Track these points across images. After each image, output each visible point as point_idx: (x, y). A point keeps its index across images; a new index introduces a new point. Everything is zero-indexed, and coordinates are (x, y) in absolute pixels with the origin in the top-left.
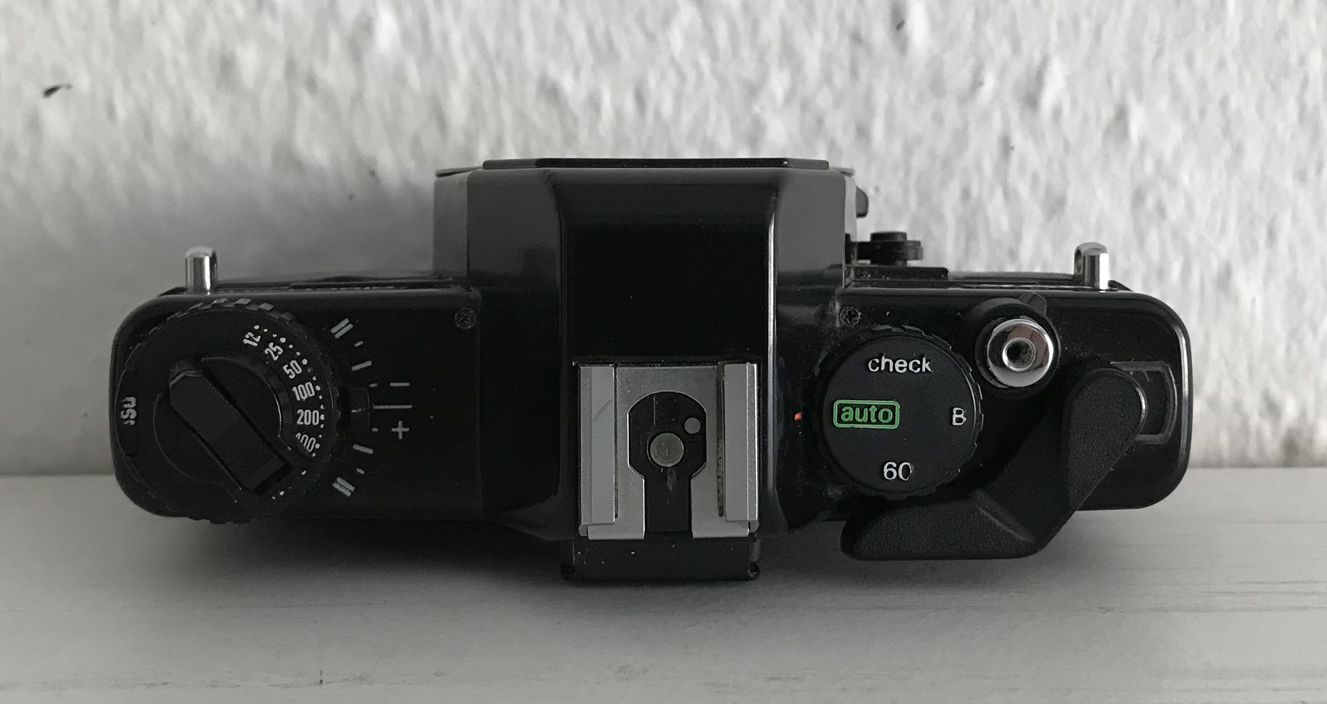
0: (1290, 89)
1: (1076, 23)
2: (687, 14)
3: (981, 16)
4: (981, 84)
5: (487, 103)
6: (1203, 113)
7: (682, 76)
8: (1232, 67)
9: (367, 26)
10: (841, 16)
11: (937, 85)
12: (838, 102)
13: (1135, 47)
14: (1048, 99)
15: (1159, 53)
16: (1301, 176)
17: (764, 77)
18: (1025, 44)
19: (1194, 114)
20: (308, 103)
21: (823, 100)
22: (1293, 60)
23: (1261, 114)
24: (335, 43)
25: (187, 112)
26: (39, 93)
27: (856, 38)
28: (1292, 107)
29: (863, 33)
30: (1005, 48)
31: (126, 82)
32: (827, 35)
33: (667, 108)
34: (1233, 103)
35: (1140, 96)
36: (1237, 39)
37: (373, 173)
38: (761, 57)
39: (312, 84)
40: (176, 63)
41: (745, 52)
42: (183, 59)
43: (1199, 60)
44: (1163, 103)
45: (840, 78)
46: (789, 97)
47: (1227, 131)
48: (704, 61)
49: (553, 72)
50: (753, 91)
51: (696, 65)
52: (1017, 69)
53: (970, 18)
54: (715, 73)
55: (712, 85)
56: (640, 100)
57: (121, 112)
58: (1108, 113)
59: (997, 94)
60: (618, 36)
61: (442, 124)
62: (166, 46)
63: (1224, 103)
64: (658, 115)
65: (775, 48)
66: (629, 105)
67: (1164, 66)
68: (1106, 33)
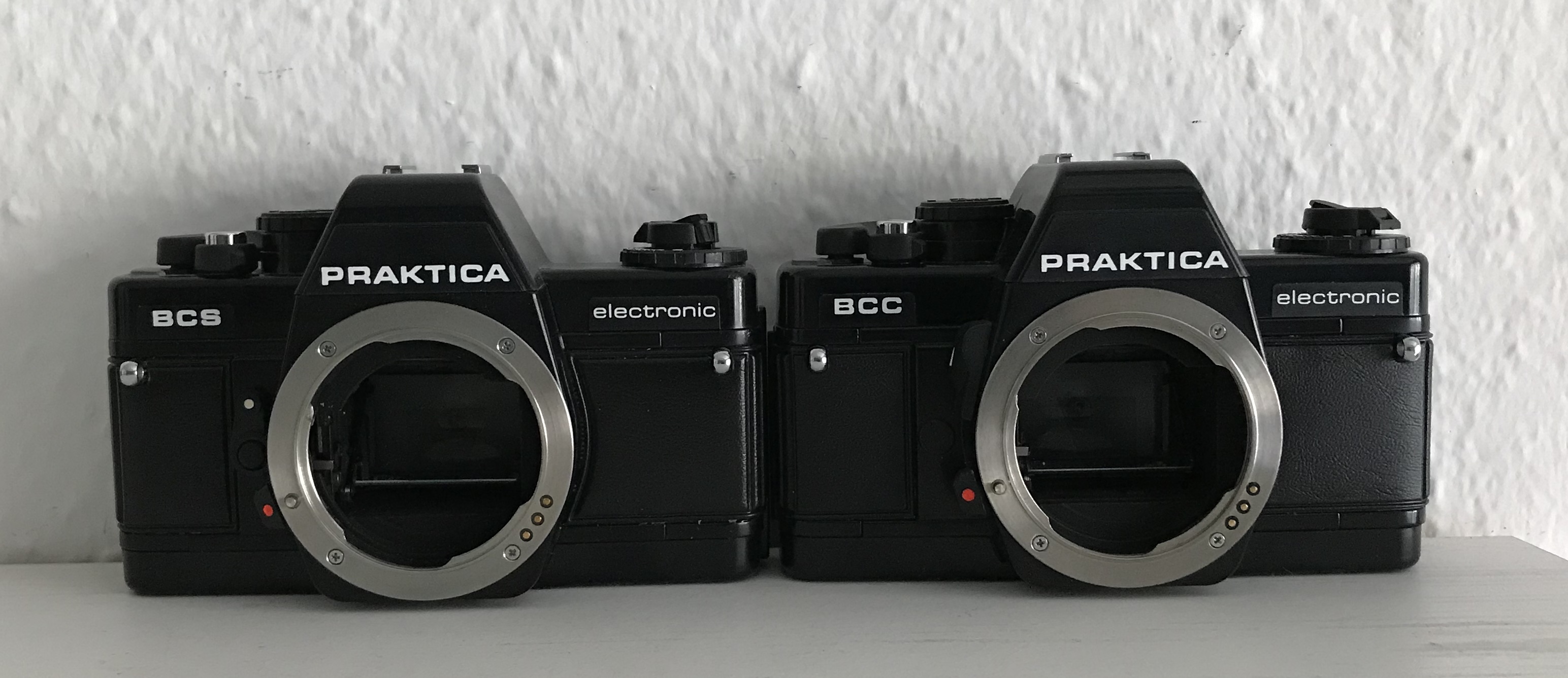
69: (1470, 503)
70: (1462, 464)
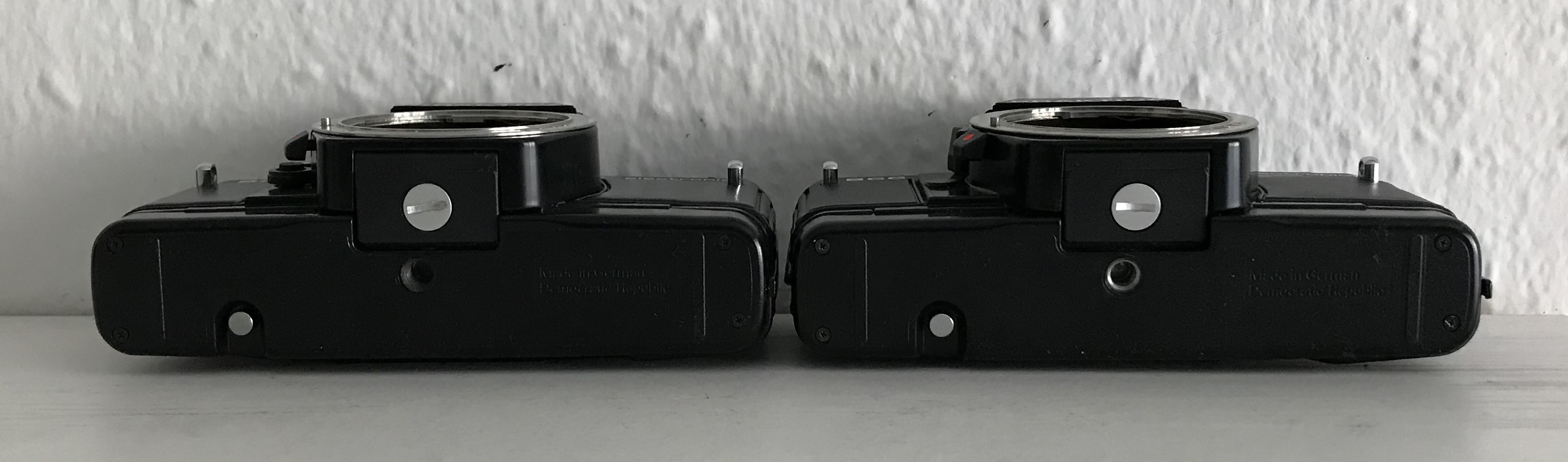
0: (1307, 64)
1: (1162, 22)
2: (906, 16)
3: (1099, 16)
4: (1100, 61)
5: (775, 75)
6: (1248, 78)
7: (902, 57)
8: (1268, 50)
9: (700, 26)
10: (1006, 18)
11: (1070, 63)
12: (1005, 72)
13: (1202, 36)
14: (1145, 70)
15: (1218, 41)
16: (1316, 122)
17: (956, 56)
18: (1129, 36)
19: (1243, 79)
20: (661, 73)
21: (995, 72)
22: (1309, 45)
23: (1288, 81)
24: (679, 36)
25: (585, 82)
26: (492, 69)
27: (1016, 31)
28: (1309, 78)
29: (1021, 29)
30: (1115, 38)
31: (547, 63)
32: (997, 30)
33: (893, 78)
34: (1269, 73)
35: (1206, 68)
36: (1270, 31)
37: (702, 120)
38: (954, 43)
39: (664, 63)
40: (578, 50)
41: (944, 41)
42: (583, 47)
43: (1245, 46)
44: (1221, 74)
45: (1006, 57)
46: (973, 70)
47: (1265, 92)
48: (917, 47)
49: (818, 55)
50: (949, 67)
51: (911, 49)
52: (1123, 51)
53: (1092, 19)
54: (924, 54)
55: (921, 61)
56: (875, 71)
57: (543, 81)
58: (1184, 80)
59: (1110, 68)
60: (860, 30)
61: (747, 87)
62: (573, 41)
63: (1263, 74)
64: (886, 81)
65: (964, 38)
66: (868, 76)
67: (1222, 49)
68: (1183, 27)
69: (1524, 286)
70: (1516, 249)
